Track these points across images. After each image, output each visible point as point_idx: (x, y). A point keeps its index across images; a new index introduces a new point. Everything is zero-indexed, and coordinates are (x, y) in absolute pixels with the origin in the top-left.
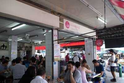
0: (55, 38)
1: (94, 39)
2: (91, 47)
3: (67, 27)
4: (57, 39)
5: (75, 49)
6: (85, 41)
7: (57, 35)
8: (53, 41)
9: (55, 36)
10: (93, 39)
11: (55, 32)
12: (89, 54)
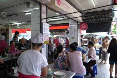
0: (44, 16)
1: (79, 23)
2: (75, 31)
3: (58, 3)
4: (45, 17)
5: (56, 33)
6: (69, 24)
7: (46, 12)
8: (41, 20)
9: (43, 13)
10: (77, 22)
11: (44, 8)
12: (73, 38)
